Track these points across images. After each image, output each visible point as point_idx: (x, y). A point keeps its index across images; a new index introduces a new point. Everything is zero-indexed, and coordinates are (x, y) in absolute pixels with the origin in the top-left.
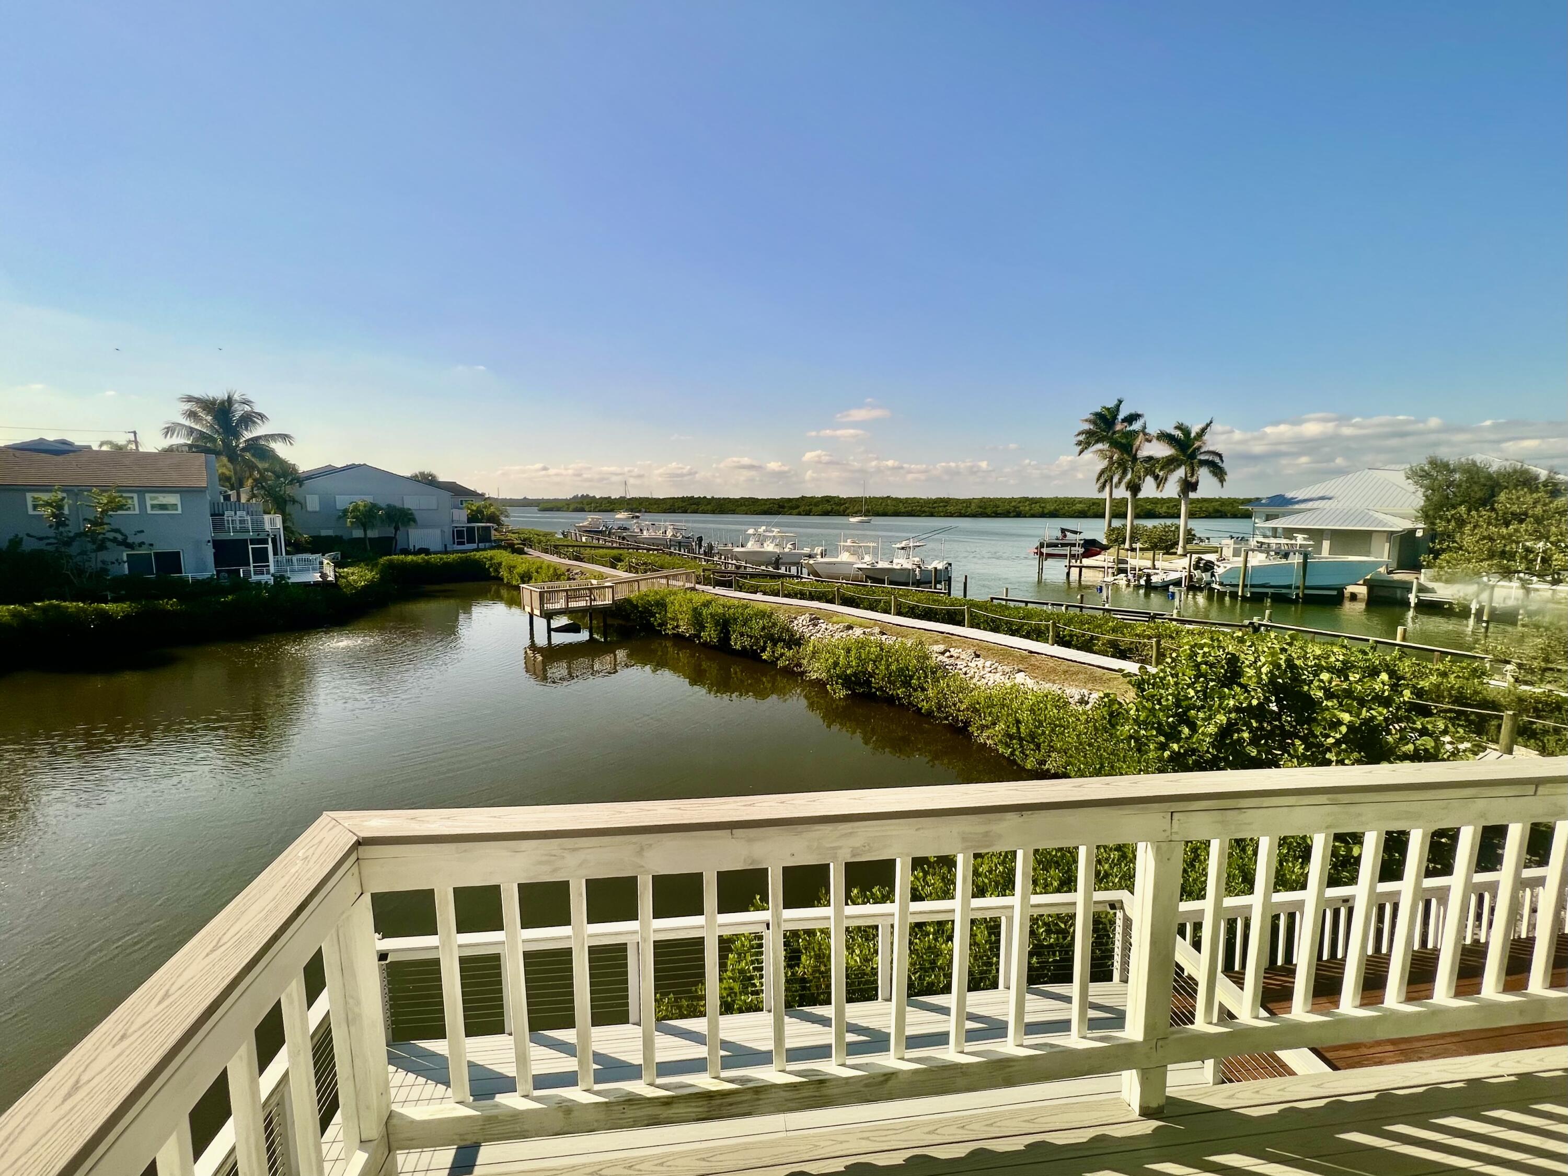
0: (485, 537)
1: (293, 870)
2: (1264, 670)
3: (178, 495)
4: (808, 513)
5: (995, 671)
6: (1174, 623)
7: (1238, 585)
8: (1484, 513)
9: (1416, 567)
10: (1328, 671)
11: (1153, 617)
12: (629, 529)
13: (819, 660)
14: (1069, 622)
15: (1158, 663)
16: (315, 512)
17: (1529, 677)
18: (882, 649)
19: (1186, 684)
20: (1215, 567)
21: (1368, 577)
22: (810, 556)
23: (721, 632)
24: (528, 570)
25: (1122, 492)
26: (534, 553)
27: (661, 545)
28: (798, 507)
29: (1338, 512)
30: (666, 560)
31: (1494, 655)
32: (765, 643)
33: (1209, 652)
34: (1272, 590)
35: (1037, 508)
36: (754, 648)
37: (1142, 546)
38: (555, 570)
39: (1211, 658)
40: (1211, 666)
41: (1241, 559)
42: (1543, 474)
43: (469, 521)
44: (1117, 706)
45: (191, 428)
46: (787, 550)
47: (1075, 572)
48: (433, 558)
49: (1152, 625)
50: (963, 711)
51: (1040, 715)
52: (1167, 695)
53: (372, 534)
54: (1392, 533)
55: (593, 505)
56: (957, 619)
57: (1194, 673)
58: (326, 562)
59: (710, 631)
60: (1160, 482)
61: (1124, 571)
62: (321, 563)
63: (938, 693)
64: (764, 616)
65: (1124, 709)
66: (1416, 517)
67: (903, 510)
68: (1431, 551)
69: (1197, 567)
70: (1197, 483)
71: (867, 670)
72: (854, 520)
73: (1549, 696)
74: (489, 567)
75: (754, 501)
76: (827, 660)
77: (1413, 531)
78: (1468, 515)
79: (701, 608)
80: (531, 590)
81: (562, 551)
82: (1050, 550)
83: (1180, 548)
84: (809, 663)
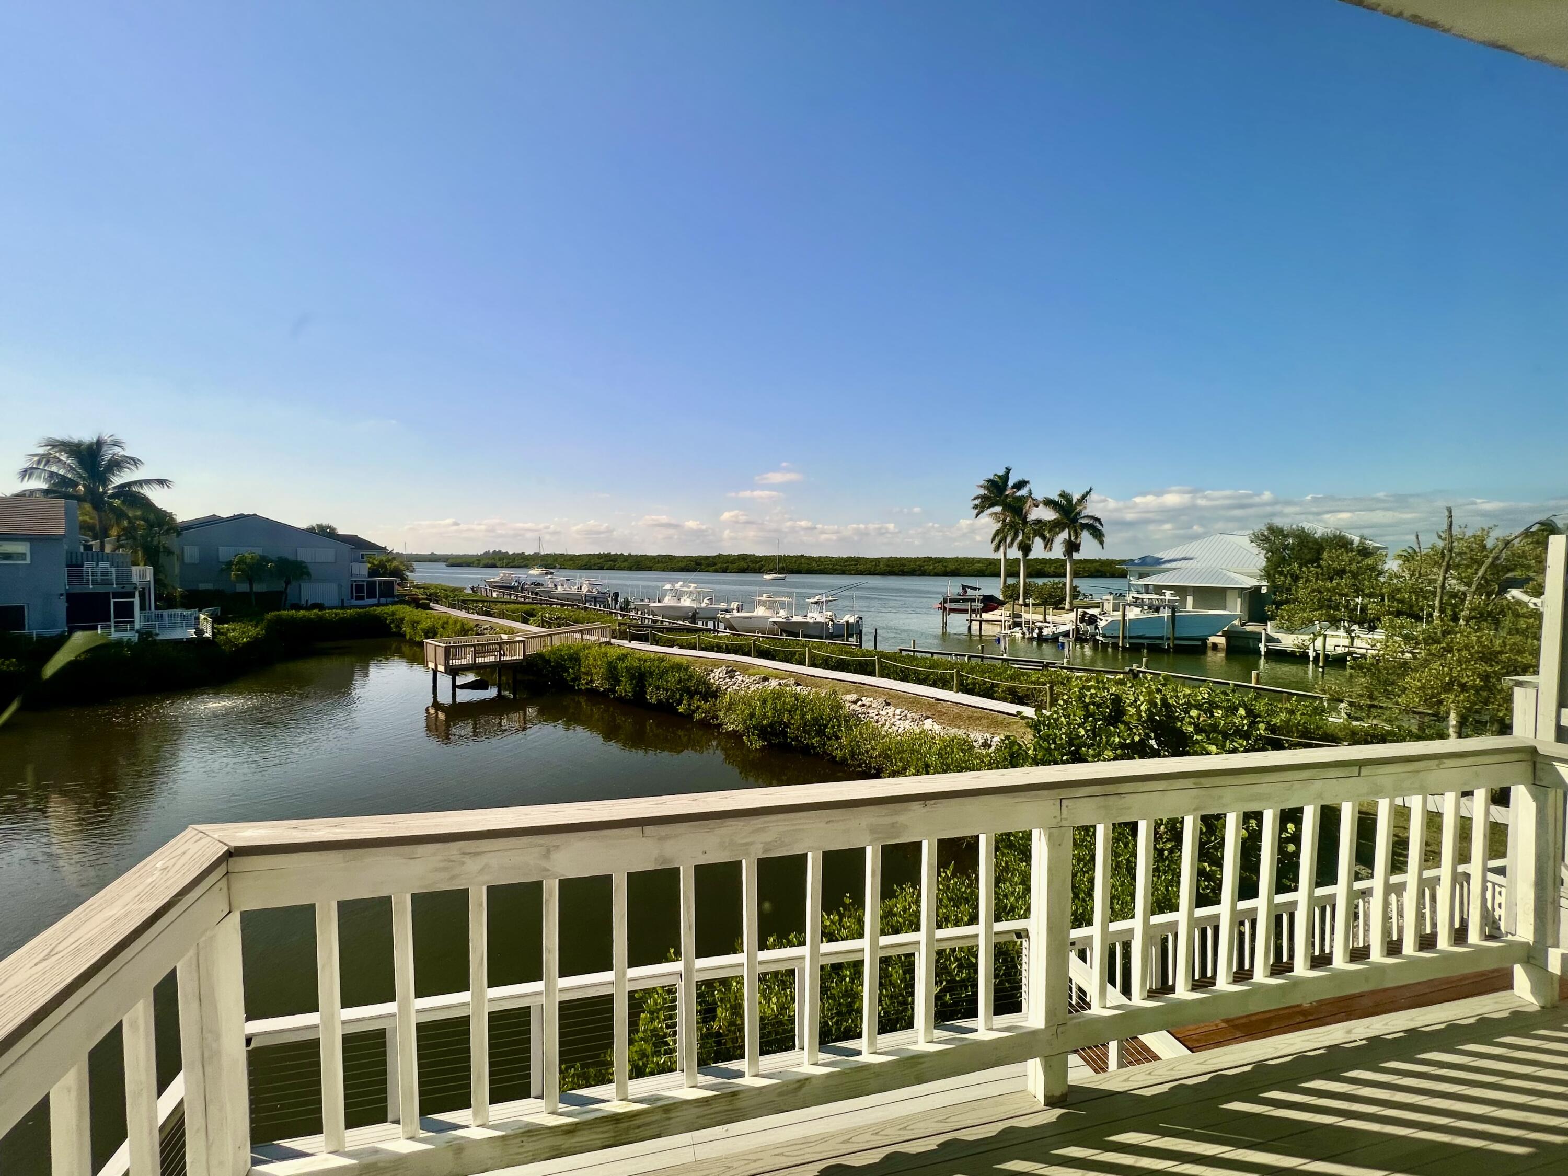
0: (387, 591)
1: (150, 880)
2: (1143, 707)
3: (28, 544)
4: (725, 571)
5: (904, 718)
6: (1065, 671)
7: (1119, 637)
8: (1312, 569)
9: (1263, 619)
10: (1196, 708)
11: (1046, 666)
12: (542, 585)
13: (735, 711)
14: (972, 670)
15: (1051, 705)
16: (194, 564)
17: (1358, 714)
18: (797, 699)
19: (1077, 724)
20: (1098, 620)
21: (1226, 629)
22: (727, 611)
23: (637, 686)
24: (434, 625)
25: (1014, 553)
26: (440, 609)
27: (576, 600)
28: (715, 564)
29: (1198, 571)
30: (581, 615)
31: (1330, 694)
32: (682, 696)
33: (1096, 693)
34: (1147, 641)
35: (940, 567)
36: (671, 701)
37: (1034, 602)
38: (463, 625)
39: (1097, 699)
40: (1098, 706)
41: (1120, 613)
42: (1357, 540)
43: (370, 575)
44: (1017, 747)
45: (48, 471)
46: (703, 605)
47: (975, 626)
48: (327, 613)
49: (1045, 673)
50: (876, 758)
51: (947, 758)
52: (1061, 735)
53: (259, 588)
54: (1243, 589)
55: (505, 561)
56: (868, 670)
57: (1083, 713)
58: (202, 617)
59: (625, 685)
60: (1048, 544)
61: (1018, 624)
62: (197, 618)
63: (851, 741)
64: (680, 669)
65: (1024, 750)
66: (1261, 576)
67: (816, 568)
68: (1274, 602)
69: (1082, 620)
70: (1079, 545)
71: (782, 720)
72: (768, 577)
73: (1375, 729)
74: (391, 623)
75: (671, 558)
76: (743, 712)
77: (1259, 588)
78: (1301, 571)
79: (616, 662)
80: (436, 646)
81: (470, 606)
82: (954, 606)
83: (1067, 603)
84: (725, 715)
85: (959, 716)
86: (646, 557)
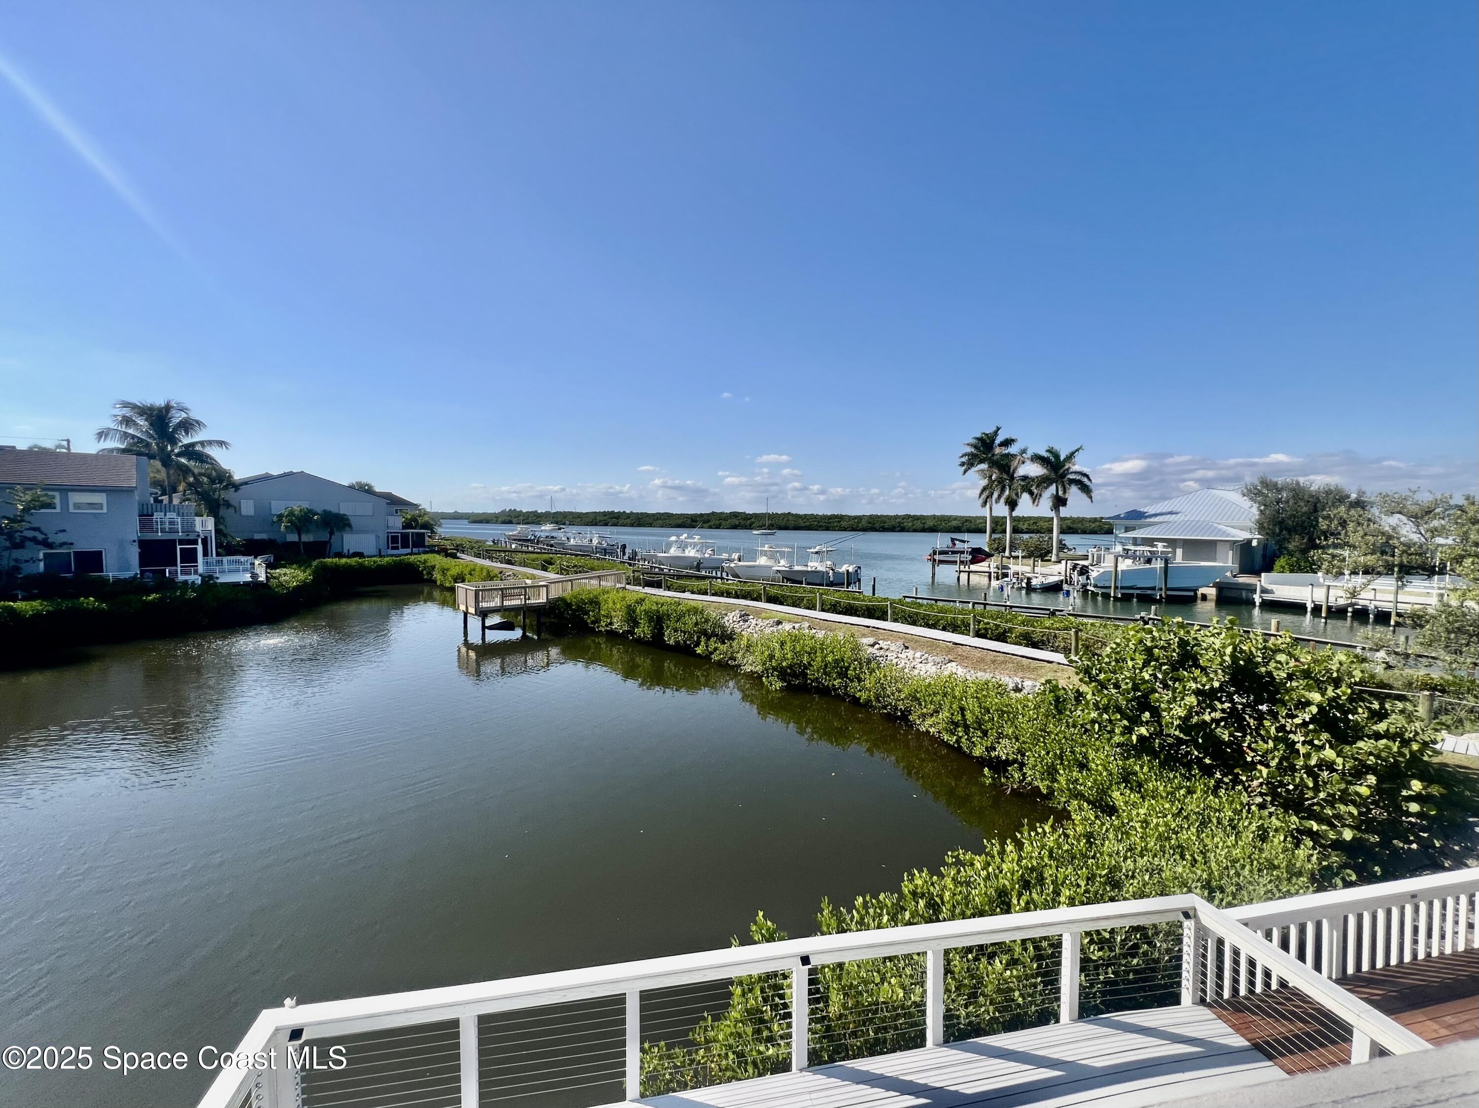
0: (419, 542)
3: (104, 495)
4: (718, 527)
5: (925, 661)
6: (1073, 617)
7: (1110, 587)
9: (1257, 572)
11: (1054, 613)
12: (556, 538)
13: (754, 653)
16: (251, 516)
18: (815, 642)
20: (1091, 571)
21: (1217, 581)
22: (729, 561)
23: (655, 628)
24: (462, 573)
26: (467, 558)
27: (588, 552)
28: (708, 521)
29: (1185, 525)
30: (595, 564)
32: (699, 638)
34: (1139, 592)
35: (918, 524)
36: (689, 643)
37: (1021, 555)
38: (488, 572)
41: (1111, 564)
43: (404, 527)
45: (125, 433)
46: (707, 555)
47: (964, 576)
48: (366, 561)
50: (902, 700)
51: (985, 702)
53: (307, 538)
54: (1235, 542)
55: (520, 518)
56: (879, 614)
58: (257, 562)
59: (644, 627)
60: (1036, 500)
61: (1006, 575)
62: (253, 565)
63: (875, 684)
64: (696, 612)
66: (1252, 529)
67: (803, 525)
69: (1072, 571)
70: (1067, 500)
71: (801, 662)
72: (755, 532)
74: (423, 570)
75: (669, 516)
76: (762, 654)
77: (1249, 541)
79: (634, 606)
80: (466, 589)
81: (494, 556)
82: (942, 557)
83: (1053, 556)
84: (744, 657)
85: (982, 660)
86: (646, 515)
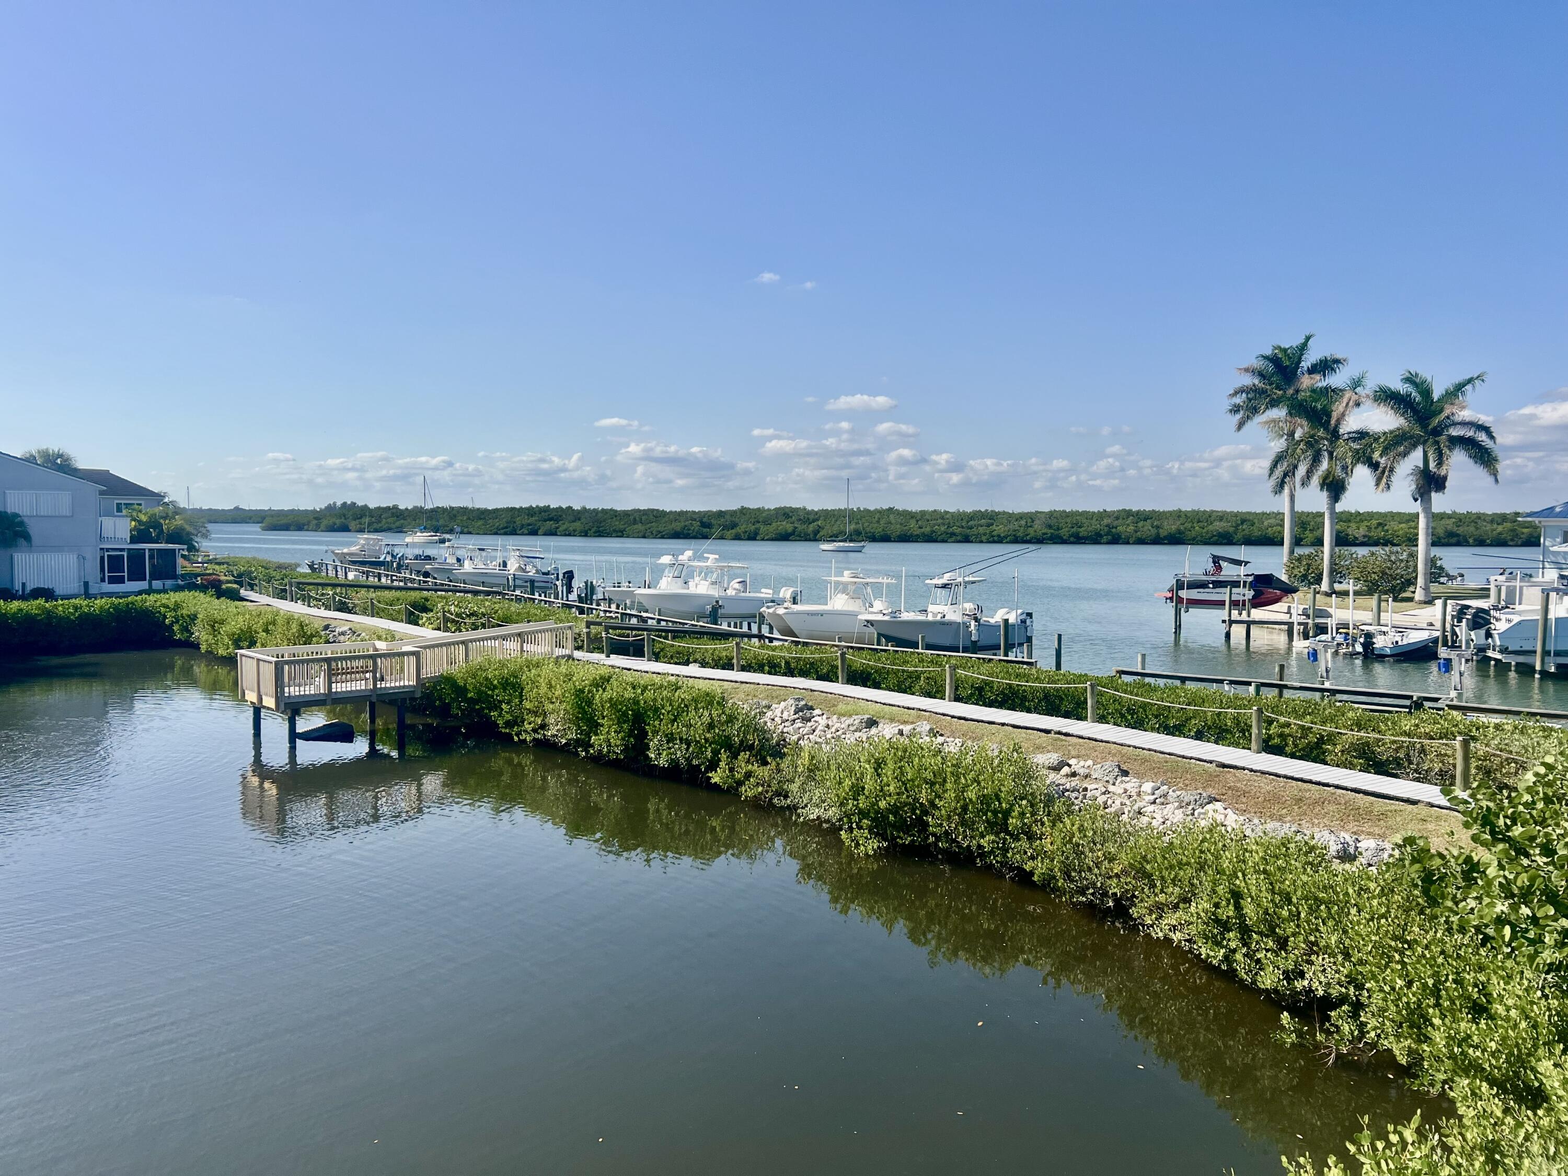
0: (165, 568)
5: (1162, 800)
7: (1535, 652)
11: (1418, 704)
12: (434, 559)
13: (822, 782)
18: (942, 761)
20: (1492, 620)
22: (775, 603)
23: (630, 734)
24: (250, 628)
26: (260, 599)
27: (498, 585)
28: (734, 526)
30: (513, 609)
32: (716, 753)
35: (1147, 529)
36: (695, 762)
37: (1353, 588)
38: (301, 625)
41: (1538, 607)
43: (133, 540)
46: (731, 592)
48: (61, 607)
50: (1116, 877)
59: (609, 732)
60: (1383, 475)
61: (1326, 630)
63: (1063, 844)
64: (710, 703)
67: (918, 532)
69: (1457, 621)
70: (1445, 478)
71: (916, 799)
74: (172, 623)
76: (839, 783)
79: (589, 691)
80: (258, 660)
81: (313, 594)
82: (1195, 594)
83: (1418, 590)
84: (803, 789)
85: (1274, 799)
86: (613, 514)
